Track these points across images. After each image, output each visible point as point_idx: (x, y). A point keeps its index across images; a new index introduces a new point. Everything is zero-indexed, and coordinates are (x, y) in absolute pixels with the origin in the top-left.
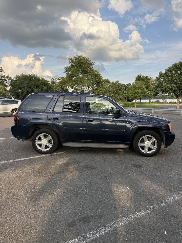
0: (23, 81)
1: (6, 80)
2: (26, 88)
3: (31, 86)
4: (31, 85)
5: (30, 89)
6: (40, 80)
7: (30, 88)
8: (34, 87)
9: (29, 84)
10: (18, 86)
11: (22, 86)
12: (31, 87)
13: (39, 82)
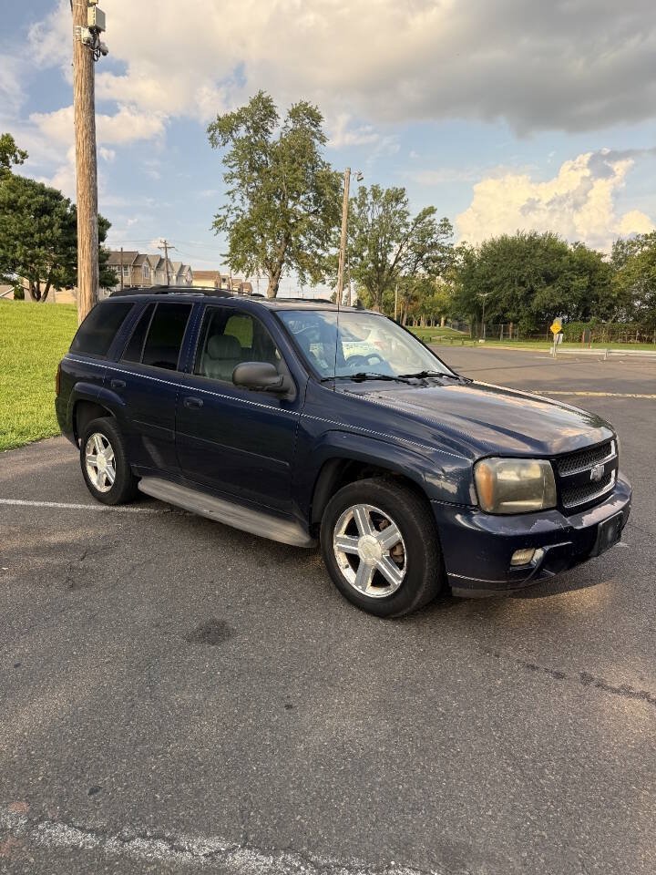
0: (501, 262)
1: (456, 261)
2: (507, 284)
3: (528, 277)
4: (526, 274)
5: (521, 287)
6: (566, 254)
7: (522, 284)
8: (537, 281)
9: (519, 269)
10: (483, 277)
11: (493, 279)
12: (527, 281)
13: (561, 260)
